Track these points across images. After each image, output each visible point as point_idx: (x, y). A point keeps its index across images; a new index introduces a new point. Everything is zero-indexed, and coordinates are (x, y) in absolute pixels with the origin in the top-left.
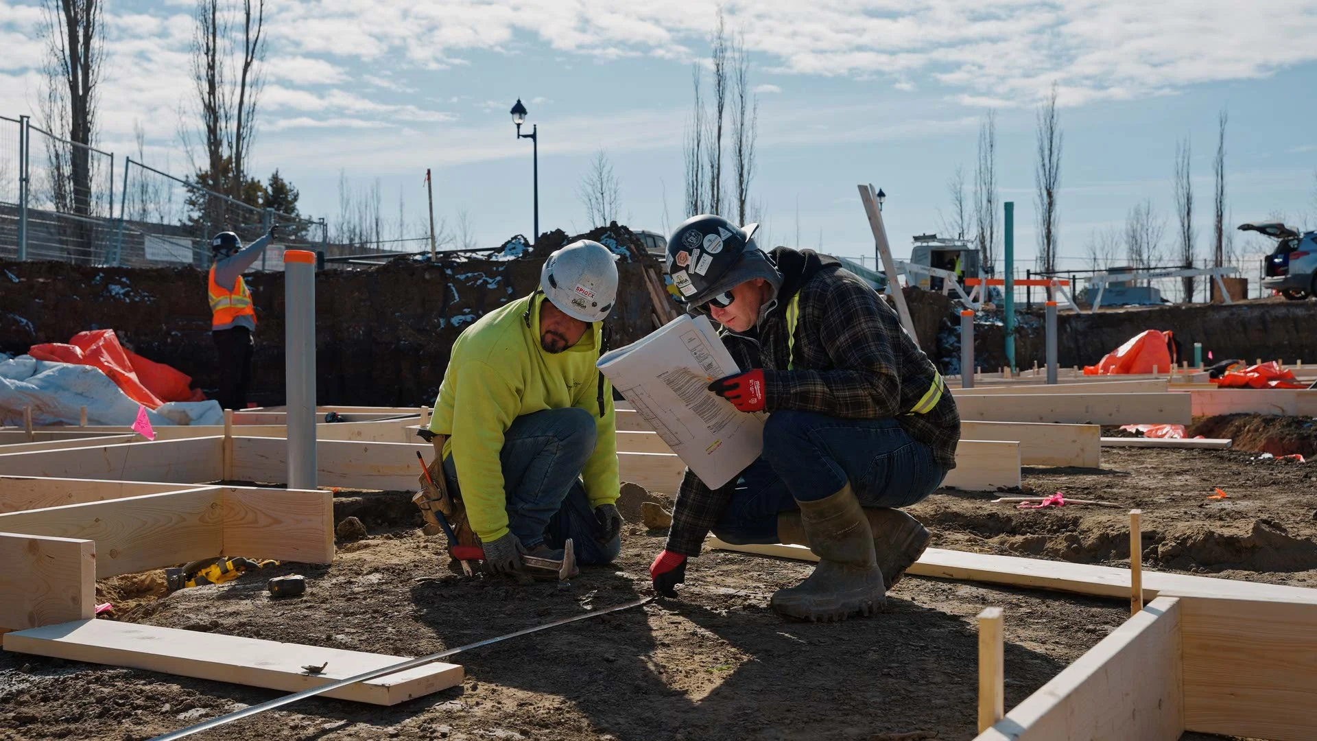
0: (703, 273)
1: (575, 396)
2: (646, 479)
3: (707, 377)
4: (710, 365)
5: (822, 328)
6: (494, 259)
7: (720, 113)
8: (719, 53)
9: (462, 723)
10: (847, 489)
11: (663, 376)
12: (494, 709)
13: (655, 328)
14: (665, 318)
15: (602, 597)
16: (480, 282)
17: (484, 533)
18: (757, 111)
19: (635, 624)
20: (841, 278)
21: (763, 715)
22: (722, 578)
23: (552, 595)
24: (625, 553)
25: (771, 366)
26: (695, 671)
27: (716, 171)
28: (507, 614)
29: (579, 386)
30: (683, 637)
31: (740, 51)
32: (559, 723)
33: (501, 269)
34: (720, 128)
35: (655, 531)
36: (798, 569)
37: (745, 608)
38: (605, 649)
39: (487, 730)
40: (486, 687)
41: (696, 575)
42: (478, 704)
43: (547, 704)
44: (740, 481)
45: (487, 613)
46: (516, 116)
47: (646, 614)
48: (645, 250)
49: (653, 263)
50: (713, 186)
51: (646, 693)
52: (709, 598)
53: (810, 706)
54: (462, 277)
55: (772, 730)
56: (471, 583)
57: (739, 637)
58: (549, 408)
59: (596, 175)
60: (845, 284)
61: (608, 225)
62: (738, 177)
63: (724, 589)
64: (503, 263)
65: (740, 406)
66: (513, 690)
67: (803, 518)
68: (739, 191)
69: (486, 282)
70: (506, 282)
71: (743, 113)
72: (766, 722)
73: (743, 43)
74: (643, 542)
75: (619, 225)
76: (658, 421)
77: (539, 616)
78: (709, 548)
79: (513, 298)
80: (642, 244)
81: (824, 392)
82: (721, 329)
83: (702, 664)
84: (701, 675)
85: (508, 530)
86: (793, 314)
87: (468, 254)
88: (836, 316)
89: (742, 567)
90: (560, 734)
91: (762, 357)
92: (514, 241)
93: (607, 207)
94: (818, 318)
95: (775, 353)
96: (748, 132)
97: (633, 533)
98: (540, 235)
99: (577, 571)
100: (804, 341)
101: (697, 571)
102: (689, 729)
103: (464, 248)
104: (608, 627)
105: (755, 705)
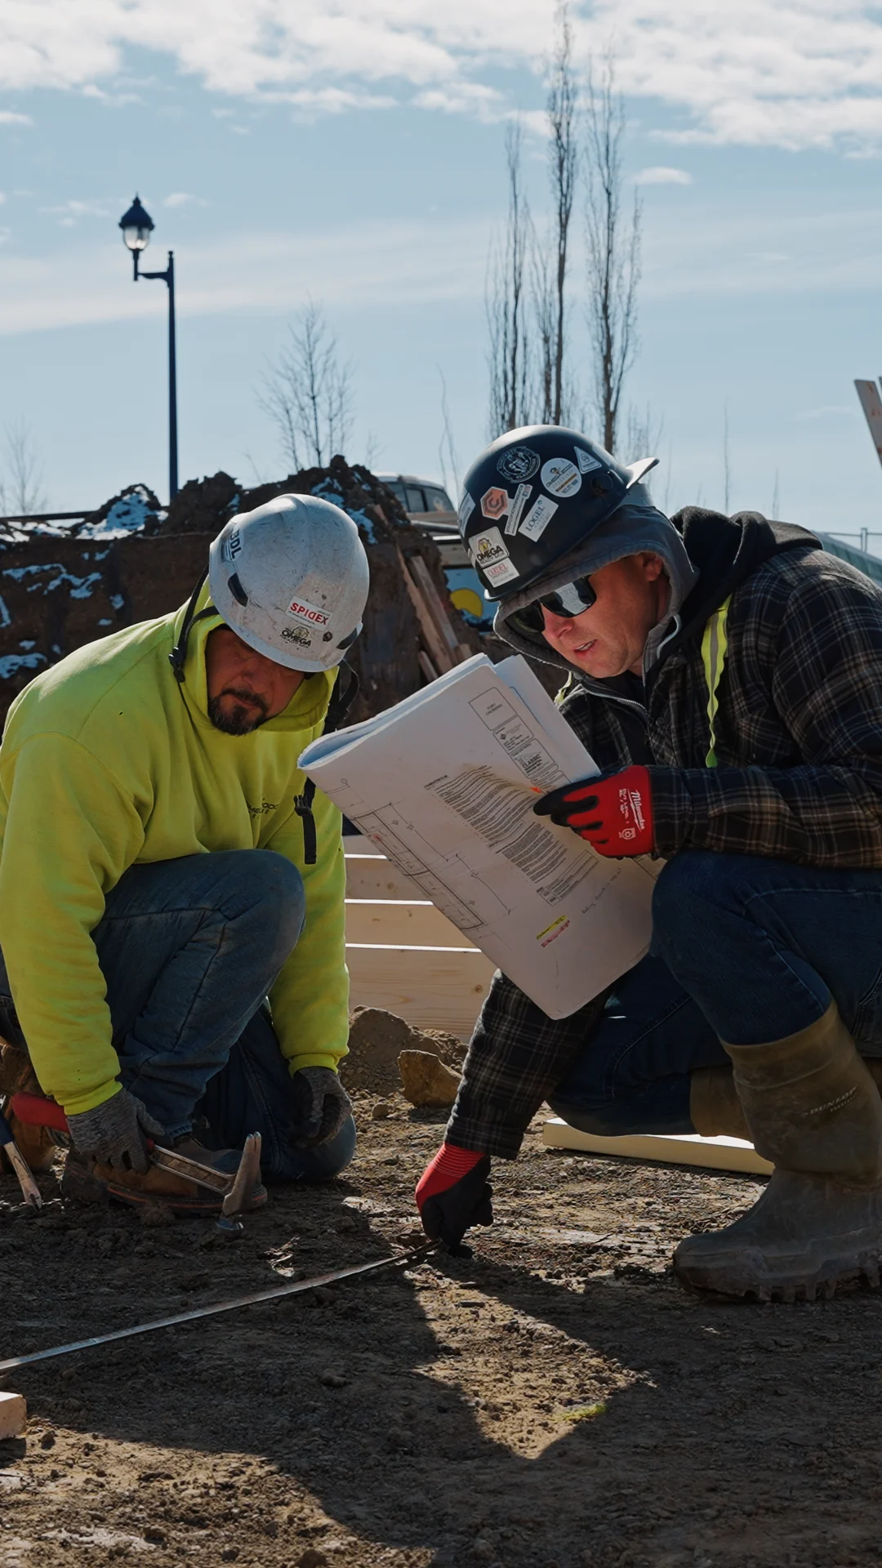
0: (535, 535)
1: (265, 832)
2: (407, 1000)
3: (531, 786)
4: (536, 761)
5: (777, 675)
6: (84, 535)
7: (564, 226)
8: (561, 101)
9: (23, 1516)
10: (830, 1018)
11: (438, 785)
12: (90, 1487)
13: (424, 681)
14: (447, 659)
15: (317, 1251)
16: (56, 583)
17: (70, 1095)
18: (642, 223)
19: (386, 1307)
20: (815, 571)
21: (659, 1499)
22: (570, 1209)
23: (210, 1247)
24: (365, 1157)
25: (672, 758)
26: (515, 1406)
27: (554, 349)
28: (115, 1287)
29: (273, 812)
30: (488, 1334)
31: (607, 96)
32: (228, 1517)
33: (99, 557)
34: (562, 260)
35: (427, 1111)
36: (731, 1191)
37: (619, 1273)
38: (328, 1362)
39: (75, 1532)
40: (71, 1441)
41: (515, 1203)
42: (55, 1476)
43: (202, 1477)
44: (611, 1002)
45: (73, 1285)
46: (132, 233)
47: (409, 1286)
48: (404, 518)
49: (420, 544)
50: (548, 382)
51: (411, 1453)
52: (542, 1251)
53: (758, 1481)
54: (18, 574)
55: (678, 1530)
56: (39, 1221)
57: (606, 1335)
58: (206, 850)
59: (300, 358)
60: (825, 582)
61: (326, 464)
62: (600, 364)
63: (575, 1232)
64: (104, 544)
65: (601, 845)
66: (128, 1446)
67: (738, 1079)
68: (602, 392)
69: (68, 586)
70: (111, 584)
71: (610, 228)
72: (666, 1514)
73: (612, 79)
74: (403, 1135)
75: (351, 464)
76: (432, 879)
77: (185, 1289)
78: (542, 1147)
79: (123, 620)
80: (399, 505)
81: (778, 814)
82: (568, 684)
83: (530, 1392)
84: (529, 1414)
85: (120, 1086)
86: (715, 649)
87: (30, 526)
88: (805, 649)
89: (612, 1186)
90: (230, 1539)
91: (654, 742)
92: (126, 498)
93: (324, 428)
94: (769, 654)
95: (679, 731)
96: (621, 266)
97: (381, 1114)
98: (181, 485)
99: (263, 1195)
100: (740, 705)
101: (516, 1194)
102: (502, 1529)
103: (20, 513)
104: (329, 1314)
105: (641, 1476)
